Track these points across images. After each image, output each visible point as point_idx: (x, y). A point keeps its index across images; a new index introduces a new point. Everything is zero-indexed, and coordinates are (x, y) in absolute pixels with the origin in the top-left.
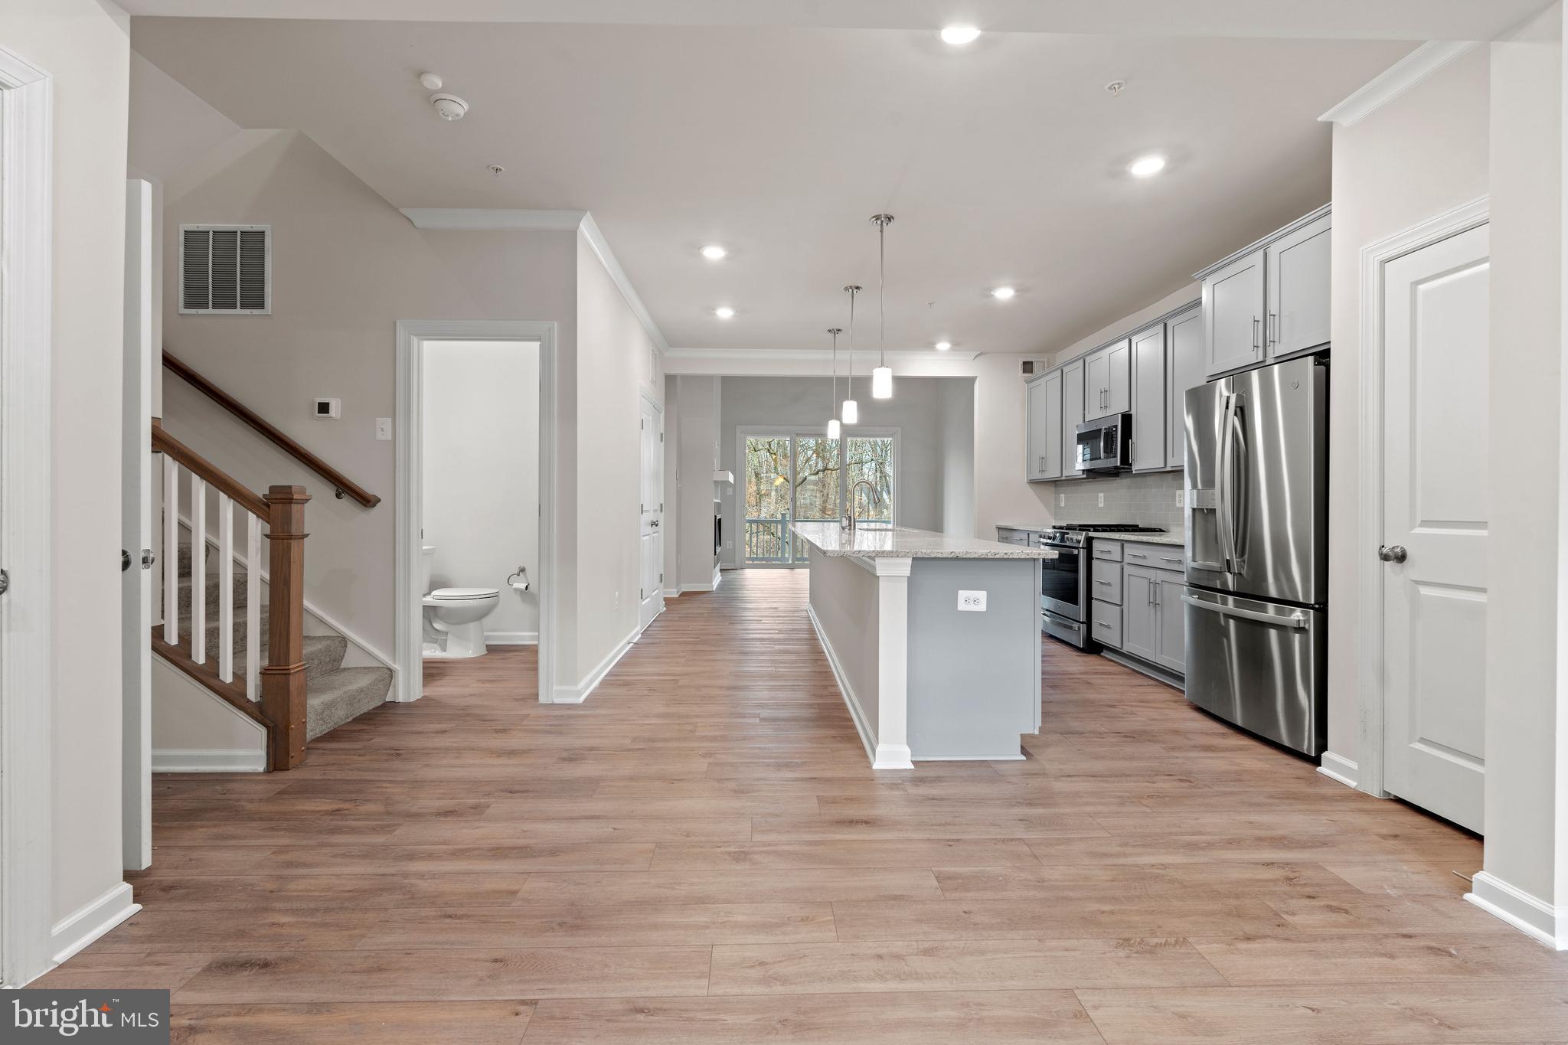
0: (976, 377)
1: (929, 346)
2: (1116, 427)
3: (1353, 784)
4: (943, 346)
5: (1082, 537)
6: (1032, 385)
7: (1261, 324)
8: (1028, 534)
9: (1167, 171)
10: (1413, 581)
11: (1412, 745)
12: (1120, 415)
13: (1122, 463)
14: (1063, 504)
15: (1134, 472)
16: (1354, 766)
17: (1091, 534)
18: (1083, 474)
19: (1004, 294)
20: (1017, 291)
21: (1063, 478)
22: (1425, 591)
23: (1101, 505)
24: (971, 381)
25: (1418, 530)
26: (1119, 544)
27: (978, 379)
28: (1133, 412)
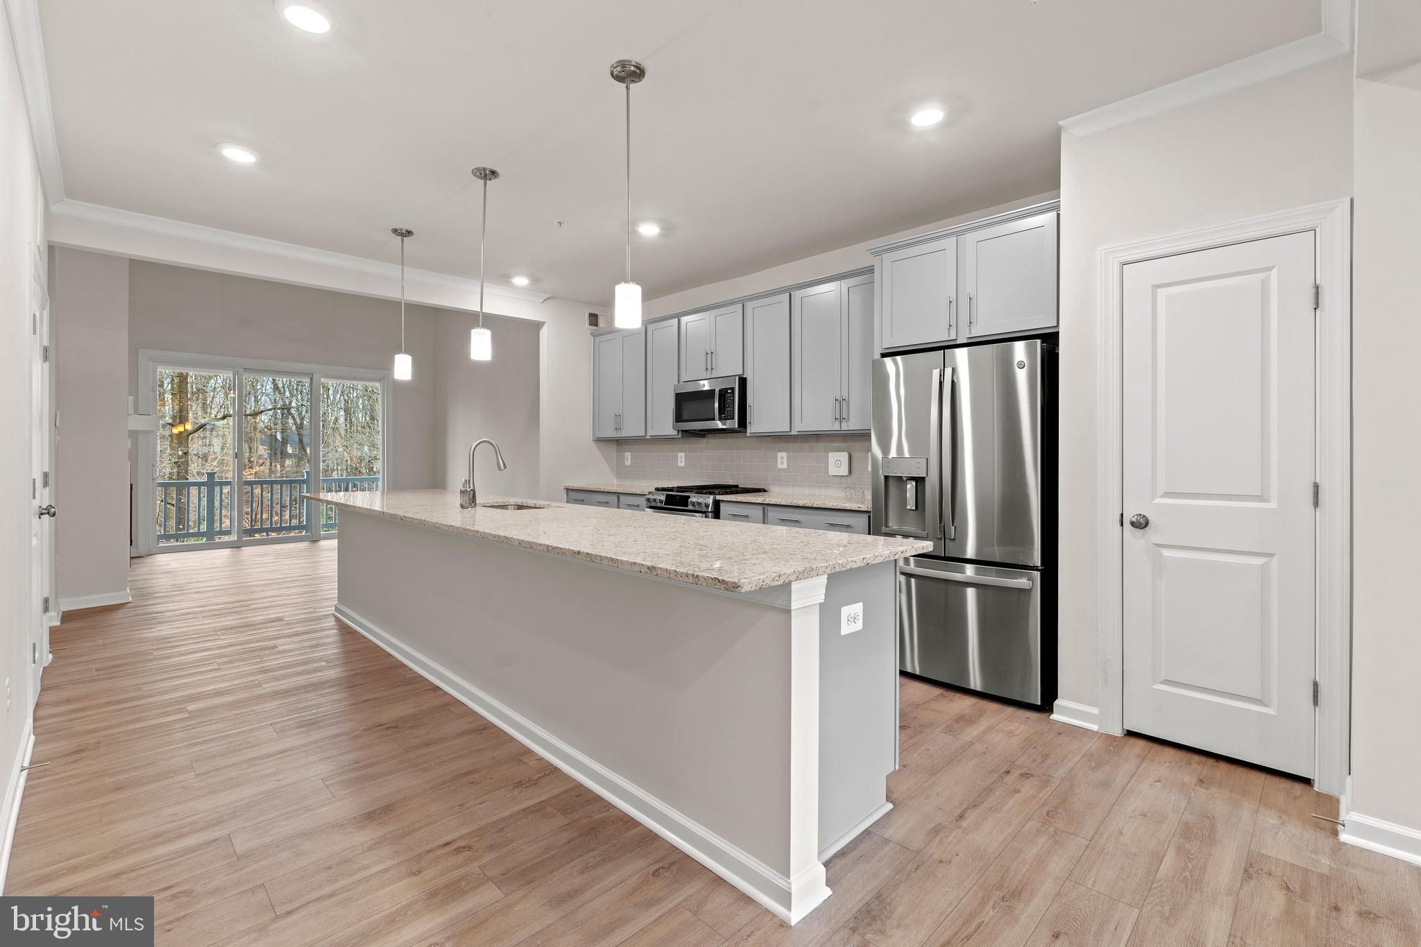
0: (543, 323)
1: (504, 279)
2: (733, 389)
3: (1094, 727)
4: (521, 281)
5: (710, 500)
6: (599, 339)
7: (954, 304)
8: (618, 497)
9: (947, 124)
10: (1154, 544)
11: (1154, 687)
12: (737, 378)
13: (739, 426)
14: (628, 463)
15: (748, 435)
16: (1095, 711)
17: (719, 497)
18: (678, 434)
19: (649, 230)
20: (663, 229)
21: (648, 437)
22: (1166, 553)
23: (682, 464)
24: (537, 326)
25: (1159, 501)
26: (761, 507)
27: (546, 324)
28: (749, 375)
